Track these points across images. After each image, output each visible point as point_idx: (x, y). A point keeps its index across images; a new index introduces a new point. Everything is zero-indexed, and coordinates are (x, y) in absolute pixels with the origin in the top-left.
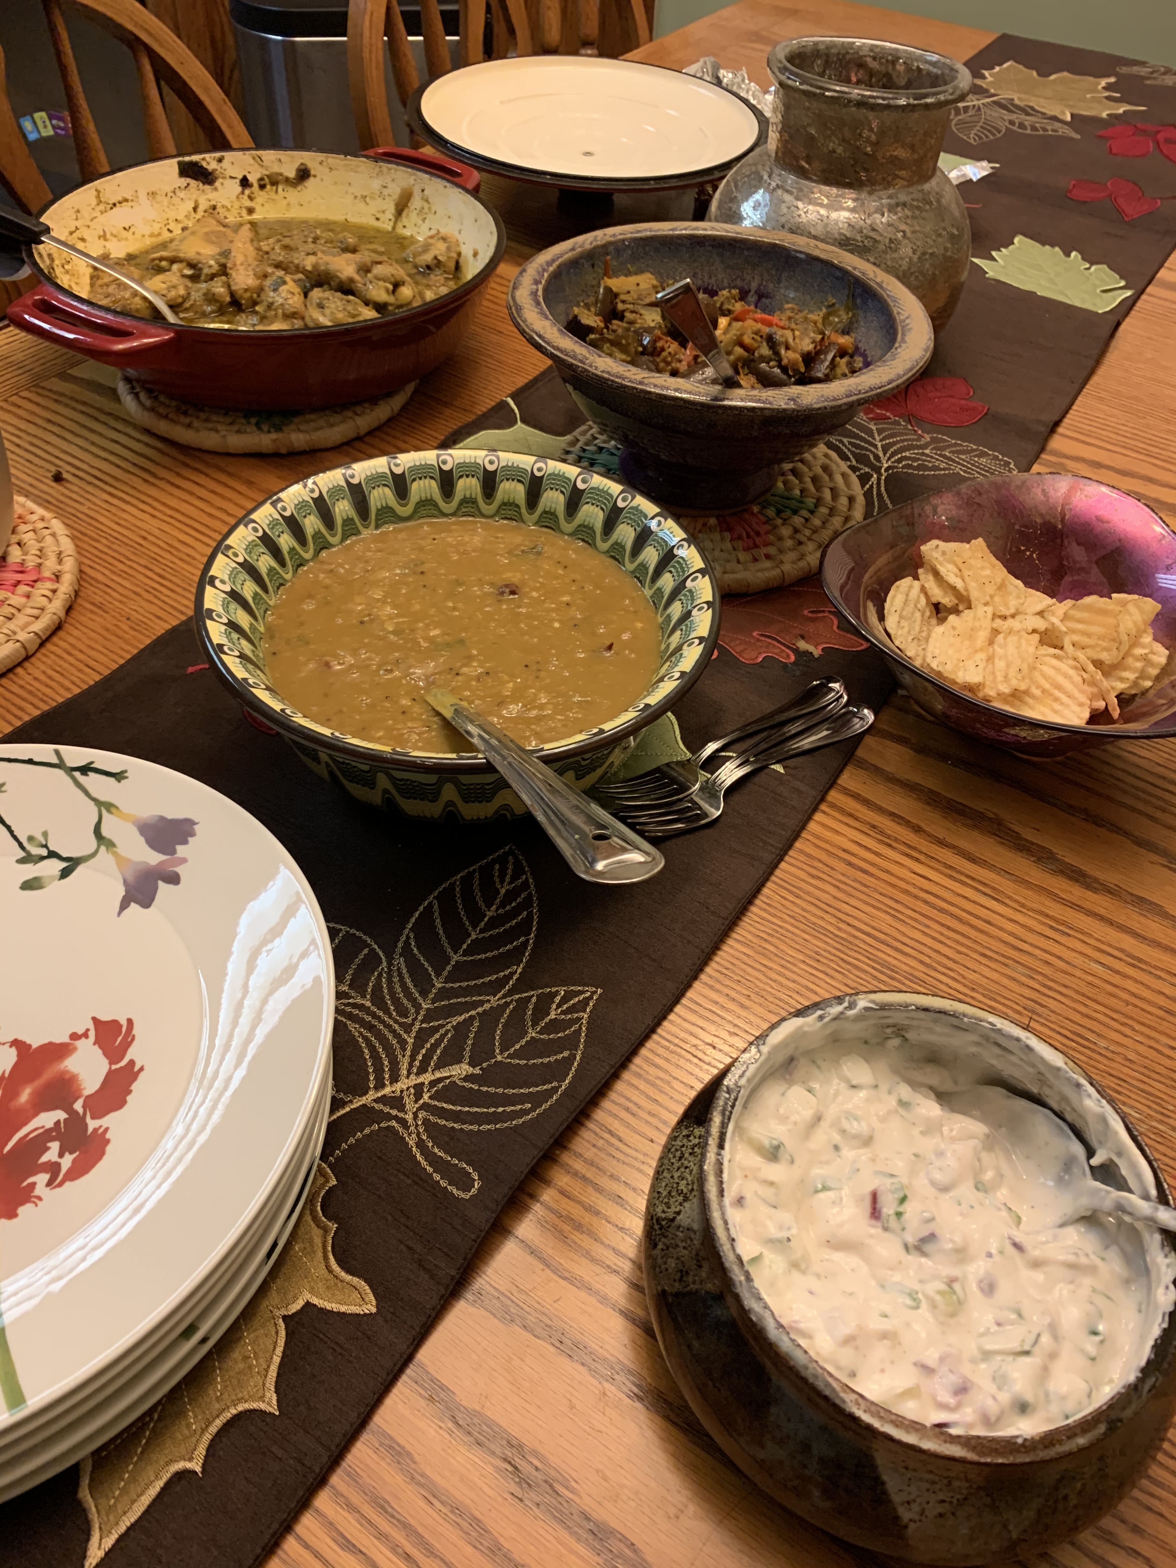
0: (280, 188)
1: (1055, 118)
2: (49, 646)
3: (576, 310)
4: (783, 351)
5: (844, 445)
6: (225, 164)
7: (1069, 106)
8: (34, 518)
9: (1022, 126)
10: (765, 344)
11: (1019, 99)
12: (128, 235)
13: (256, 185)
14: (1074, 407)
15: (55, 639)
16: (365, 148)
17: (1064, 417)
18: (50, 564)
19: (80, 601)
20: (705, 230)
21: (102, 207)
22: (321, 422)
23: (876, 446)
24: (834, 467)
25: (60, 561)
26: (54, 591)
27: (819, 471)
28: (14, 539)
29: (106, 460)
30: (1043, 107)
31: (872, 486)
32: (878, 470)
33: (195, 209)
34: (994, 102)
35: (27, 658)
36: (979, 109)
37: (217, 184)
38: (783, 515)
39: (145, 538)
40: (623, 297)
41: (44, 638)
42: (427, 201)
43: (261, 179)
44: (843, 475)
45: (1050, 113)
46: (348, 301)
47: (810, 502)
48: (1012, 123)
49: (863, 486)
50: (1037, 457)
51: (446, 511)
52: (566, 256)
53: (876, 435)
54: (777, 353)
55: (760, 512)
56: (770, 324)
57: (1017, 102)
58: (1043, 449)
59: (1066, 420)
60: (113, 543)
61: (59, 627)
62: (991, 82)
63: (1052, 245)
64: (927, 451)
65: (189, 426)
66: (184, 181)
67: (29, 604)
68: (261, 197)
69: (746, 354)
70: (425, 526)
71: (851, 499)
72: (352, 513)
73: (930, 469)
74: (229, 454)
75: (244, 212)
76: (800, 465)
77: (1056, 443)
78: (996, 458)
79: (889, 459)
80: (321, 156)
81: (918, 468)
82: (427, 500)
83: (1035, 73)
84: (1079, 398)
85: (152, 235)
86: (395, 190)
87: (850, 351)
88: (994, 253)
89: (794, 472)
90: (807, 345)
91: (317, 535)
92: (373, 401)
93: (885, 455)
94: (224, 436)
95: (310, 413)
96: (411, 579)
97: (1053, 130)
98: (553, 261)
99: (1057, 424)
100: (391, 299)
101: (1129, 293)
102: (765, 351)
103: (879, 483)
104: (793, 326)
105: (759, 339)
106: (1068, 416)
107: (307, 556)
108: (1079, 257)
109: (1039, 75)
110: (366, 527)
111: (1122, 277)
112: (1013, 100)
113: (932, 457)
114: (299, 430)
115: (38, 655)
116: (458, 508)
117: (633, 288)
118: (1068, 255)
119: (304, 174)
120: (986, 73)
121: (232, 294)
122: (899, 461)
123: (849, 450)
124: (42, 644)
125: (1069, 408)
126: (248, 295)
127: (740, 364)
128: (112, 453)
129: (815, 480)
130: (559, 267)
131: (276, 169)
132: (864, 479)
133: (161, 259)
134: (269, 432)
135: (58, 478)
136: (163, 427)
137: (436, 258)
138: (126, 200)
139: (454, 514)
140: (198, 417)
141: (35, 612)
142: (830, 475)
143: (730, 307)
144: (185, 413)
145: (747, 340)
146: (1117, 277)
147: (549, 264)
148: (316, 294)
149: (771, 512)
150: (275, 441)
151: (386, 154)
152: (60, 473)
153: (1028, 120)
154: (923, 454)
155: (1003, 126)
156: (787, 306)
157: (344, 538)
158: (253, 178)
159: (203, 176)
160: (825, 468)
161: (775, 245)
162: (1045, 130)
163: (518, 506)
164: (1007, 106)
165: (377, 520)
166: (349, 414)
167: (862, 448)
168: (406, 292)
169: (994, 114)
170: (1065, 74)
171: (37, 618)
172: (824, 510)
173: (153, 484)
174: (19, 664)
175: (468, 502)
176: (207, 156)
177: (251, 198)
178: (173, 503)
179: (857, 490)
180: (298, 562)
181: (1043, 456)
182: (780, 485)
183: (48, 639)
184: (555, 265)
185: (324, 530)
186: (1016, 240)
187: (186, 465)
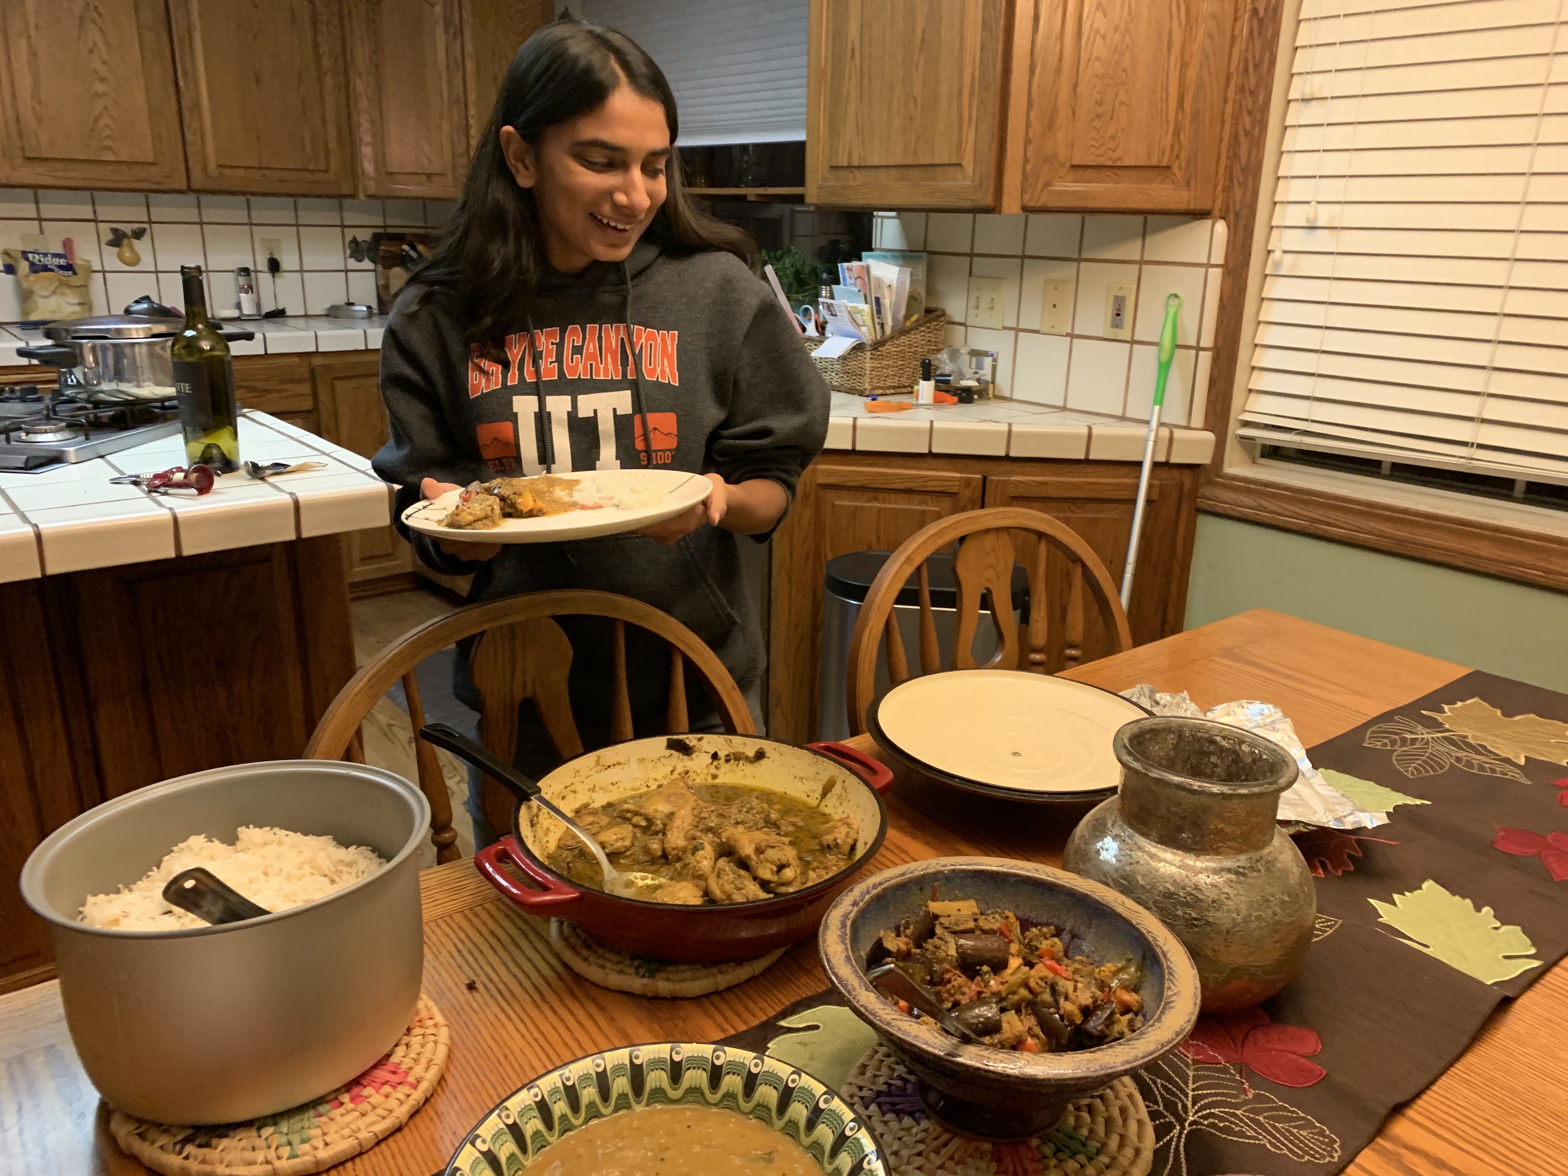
0: (741, 763)
1: (1507, 761)
2: (383, 1146)
3: (882, 933)
4: (1062, 1001)
5: (1156, 1085)
6: (702, 743)
7: (1525, 749)
8: (430, 1023)
9: (1469, 764)
10: (1048, 990)
11: (1474, 737)
12: (613, 788)
13: (723, 759)
14: (1434, 1088)
15: (391, 1140)
16: (810, 741)
17: (1418, 1095)
18: (418, 1070)
19: (428, 1106)
20: (1029, 871)
21: (599, 768)
22: (688, 975)
23: (1186, 1095)
24: (1132, 1110)
25: (427, 1069)
26: (408, 1096)
27: (1116, 1112)
28: (406, 1039)
29: (515, 976)
30: (1497, 748)
31: (1171, 1139)
32: (1182, 1122)
33: (672, 772)
34: (1445, 738)
35: (361, 1154)
36: (1427, 743)
37: (694, 756)
38: (1061, 1155)
39: (506, 1057)
40: (942, 920)
41: (381, 1138)
42: (845, 790)
43: (727, 756)
44: (1140, 1122)
45: (1504, 755)
46: (739, 876)
47: (1094, 1144)
48: (1458, 760)
49: (1158, 1140)
50: (1371, 1140)
51: (711, 1101)
52: (892, 882)
53: (1190, 1082)
54: (1057, 1002)
55: (1038, 1148)
56: (1055, 972)
57: (1470, 740)
58: (1380, 1131)
59: (1420, 1102)
60: (481, 1056)
61: (399, 1129)
62: (1449, 717)
63: (1463, 897)
64: (1238, 1112)
65: (586, 959)
66: (669, 752)
67: (384, 1106)
68: (725, 767)
69: (1030, 996)
70: (690, 1111)
71: (1138, 1152)
72: (628, 1089)
73: (1235, 1134)
74: (607, 989)
75: (709, 778)
76: (1098, 1101)
77: (1401, 1128)
78: (1322, 1133)
79: (1196, 1112)
80: (776, 744)
81: (1221, 1130)
82: (695, 1088)
83: (1499, 712)
84: (1443, 1078)
85: (633, 789)
86: (825, 777)
87: (1135, 1009)
88: (1396, 897)
89: (1090, 1109)
90: (1085, 998)
91: (591, 1105)
92: (739, 961)
93: (1193, 1105)
94: (607, 974)
95: (683, 964)
96: (649, 1164)
97: (1502, 773)
98: (881, 884)
99: (1407, 1104)
100: (775, 878)
101: (1536, 964)
102: (1047, 997)
103: (1179, 1137)
104: (1078, 978)
105: (1043, 984)
106: (1425, 1097)
107: (576, 1122)
108: (1492, 912)
109: (1505, 714)
110: (638, 1103)
111: (1534, 944)
112: (1466, 737)
113: (1241, 1120)
114: (668, 980)
115: (371, 1153)
116: (721, 1101)
117: (954, 912)
118: (1478, 909)
119: (760, 755)
120: (1446, 708)
121: (664, 850)
122: (1205, 1117)
123: (1160, 1093)
124: (378, 1143)
125: (1428, 1087)
126: (675, 852)
127: (1023, 1005)
128: (523, 971)
129: (1109, 1122)
130: (884, 889)
131: (741, 749)
132: (1161, 1131)
133: (628, 811)
134: (643, 976)
135: (471, 987)
136: (568, 956)
137: (835, 840)
138: (619, 764)
139: (716, 1105)
140: (596, 953)
141: (384, 1113)
142: (1125, 1120)
143: (1037, 944)
144: (588, 947)
145: (1032, 984)
146: (1529, 942)
147: (875, 886)
148: (722, 862)
149: (1048, 1150)
150: (645, 985)
151: (827, 748)
152: (474, 983)
153: (1477, 758)
154: (1234, 1115)
155: (1448, 762)
156: (1078, 958)
157: (617, 1109)
158: (722, 754)
159: (685, 749)
160: (1123, 1111)
161: (1087, 896)
162: (1493, 771)
163: (770, 1110)
164: (1461, 743)
165: (649, 1098)
166: (714, 970)
167: (1174, 1094)
168: (788, 873)
169: (1441, 749)
170: (1533, 716)
171: (384, 1118)
172: (1104, 1159)
173: (538, 1007)
174: (352, 1159)
175: (730, 1096)
176: (690, 736)
177: (716, 768)
178: (544, 1027)
179: (1150, 1142)
180: (566, 1127)
181: (1379, 1140)
182: (1072, 1121)
183: (385, 1139)
184: (879, 889)
185: (598, 1101)
186: (1425, 886)
187: (572, 993)
